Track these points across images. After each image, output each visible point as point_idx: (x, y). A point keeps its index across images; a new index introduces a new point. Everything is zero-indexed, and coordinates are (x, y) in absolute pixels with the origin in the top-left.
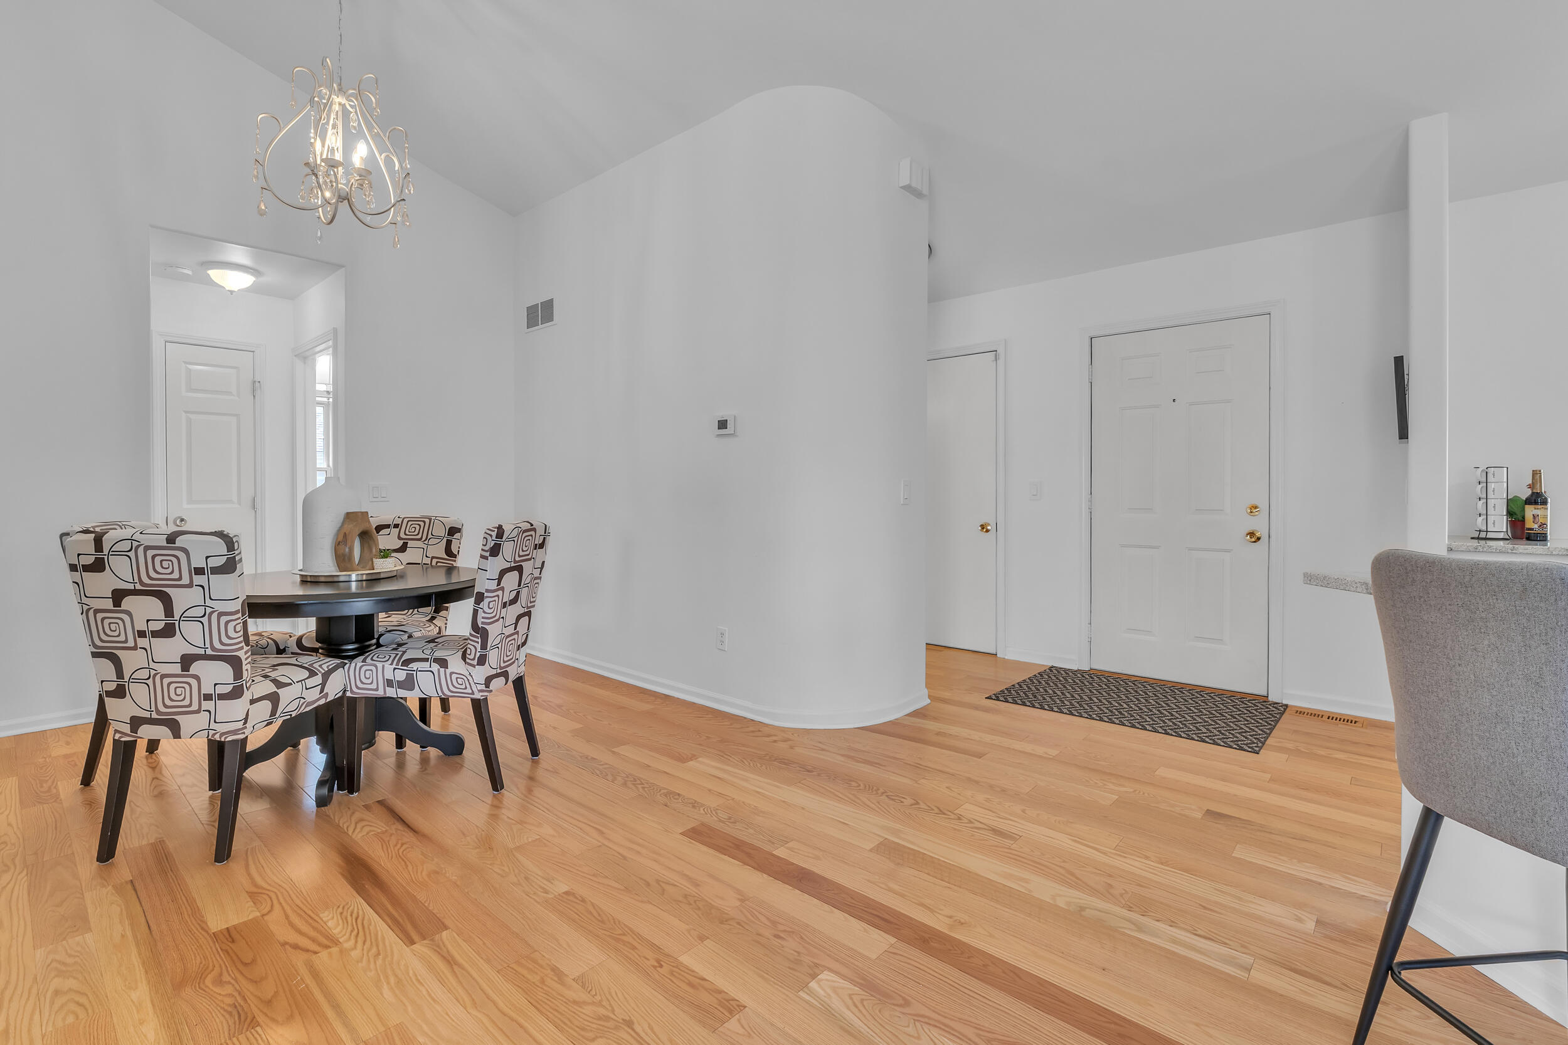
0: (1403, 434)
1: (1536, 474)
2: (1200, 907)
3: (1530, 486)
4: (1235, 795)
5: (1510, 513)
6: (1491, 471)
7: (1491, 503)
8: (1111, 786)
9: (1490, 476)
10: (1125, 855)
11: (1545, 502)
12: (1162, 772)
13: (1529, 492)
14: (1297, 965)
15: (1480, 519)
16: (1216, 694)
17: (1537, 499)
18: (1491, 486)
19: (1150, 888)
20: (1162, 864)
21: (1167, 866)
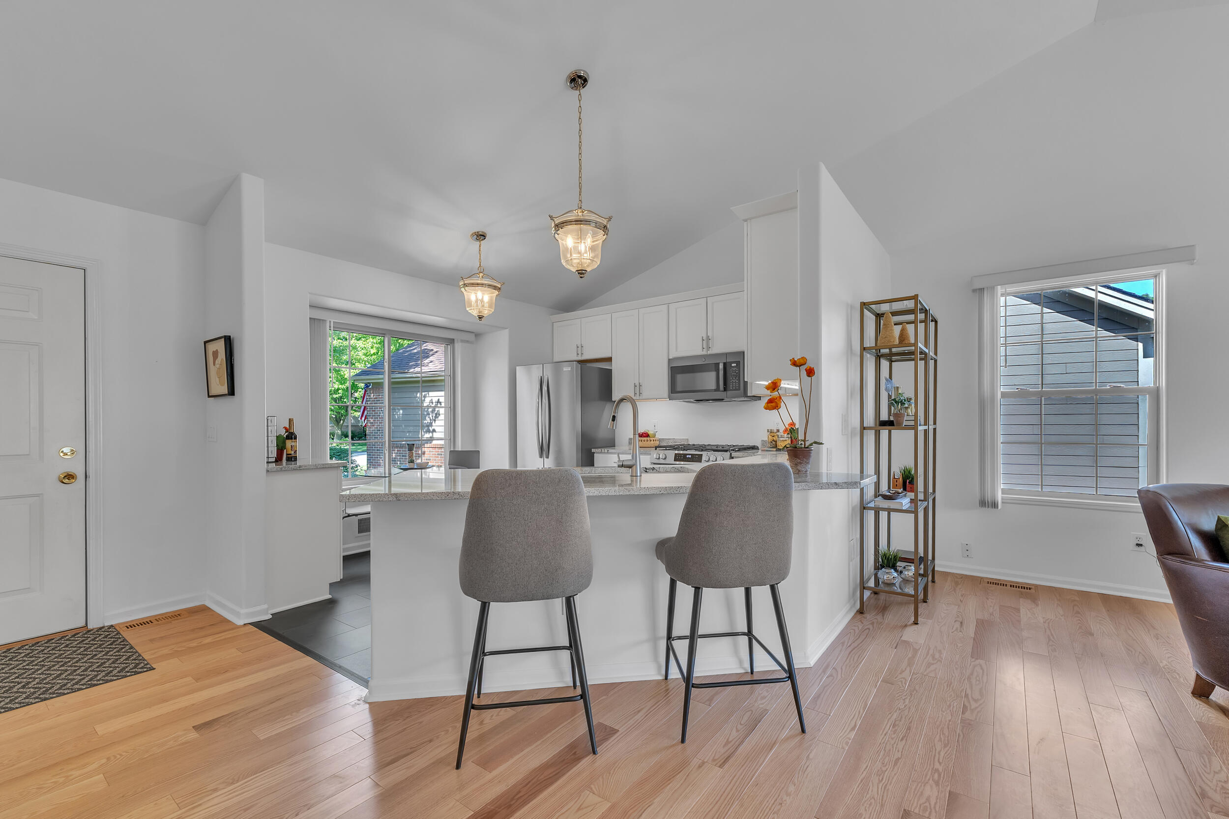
2: (301, 782)
3: (288, 428)
4: (193, 705)
6: (270, 419)
8: (76, 773)
9: (269, 422)
10: (196, 804)
11: (295, 438)
12: (101, 729)
13: (287, 432)
14: (385, 760)
16: (30, 645)
17: (291, 436)
18: (270, 428)
19: (257, 804)
20: (233, 783)
21: (238, 781)
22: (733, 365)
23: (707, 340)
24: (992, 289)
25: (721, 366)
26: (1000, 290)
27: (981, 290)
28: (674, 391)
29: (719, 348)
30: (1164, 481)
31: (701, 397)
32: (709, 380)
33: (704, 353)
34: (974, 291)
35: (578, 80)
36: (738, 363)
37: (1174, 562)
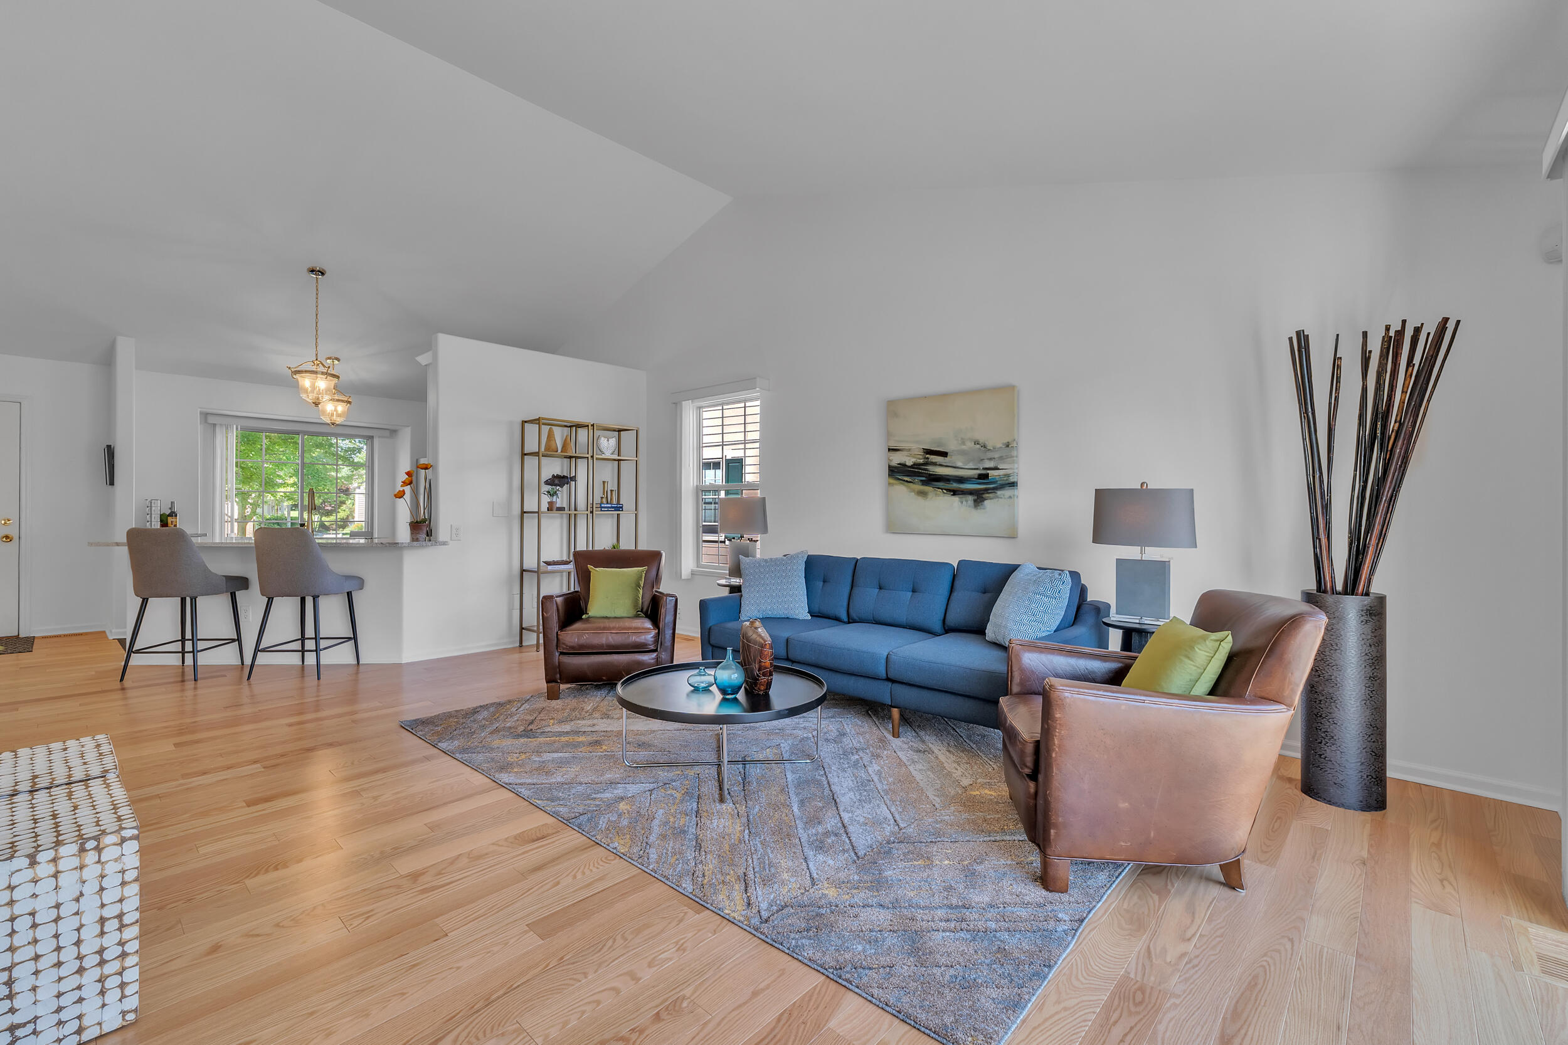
0: (112, 483)
1: (172, 503)
3: (170, 508)
5: (161, 521)
6: (153, 501)
7: (153, 516)
9: (153, 504)
11: (176, 516)
13: (170, 511)
15: (148, 524)
17: (173, 514)
18: (153, 508)
35: (315, 273)
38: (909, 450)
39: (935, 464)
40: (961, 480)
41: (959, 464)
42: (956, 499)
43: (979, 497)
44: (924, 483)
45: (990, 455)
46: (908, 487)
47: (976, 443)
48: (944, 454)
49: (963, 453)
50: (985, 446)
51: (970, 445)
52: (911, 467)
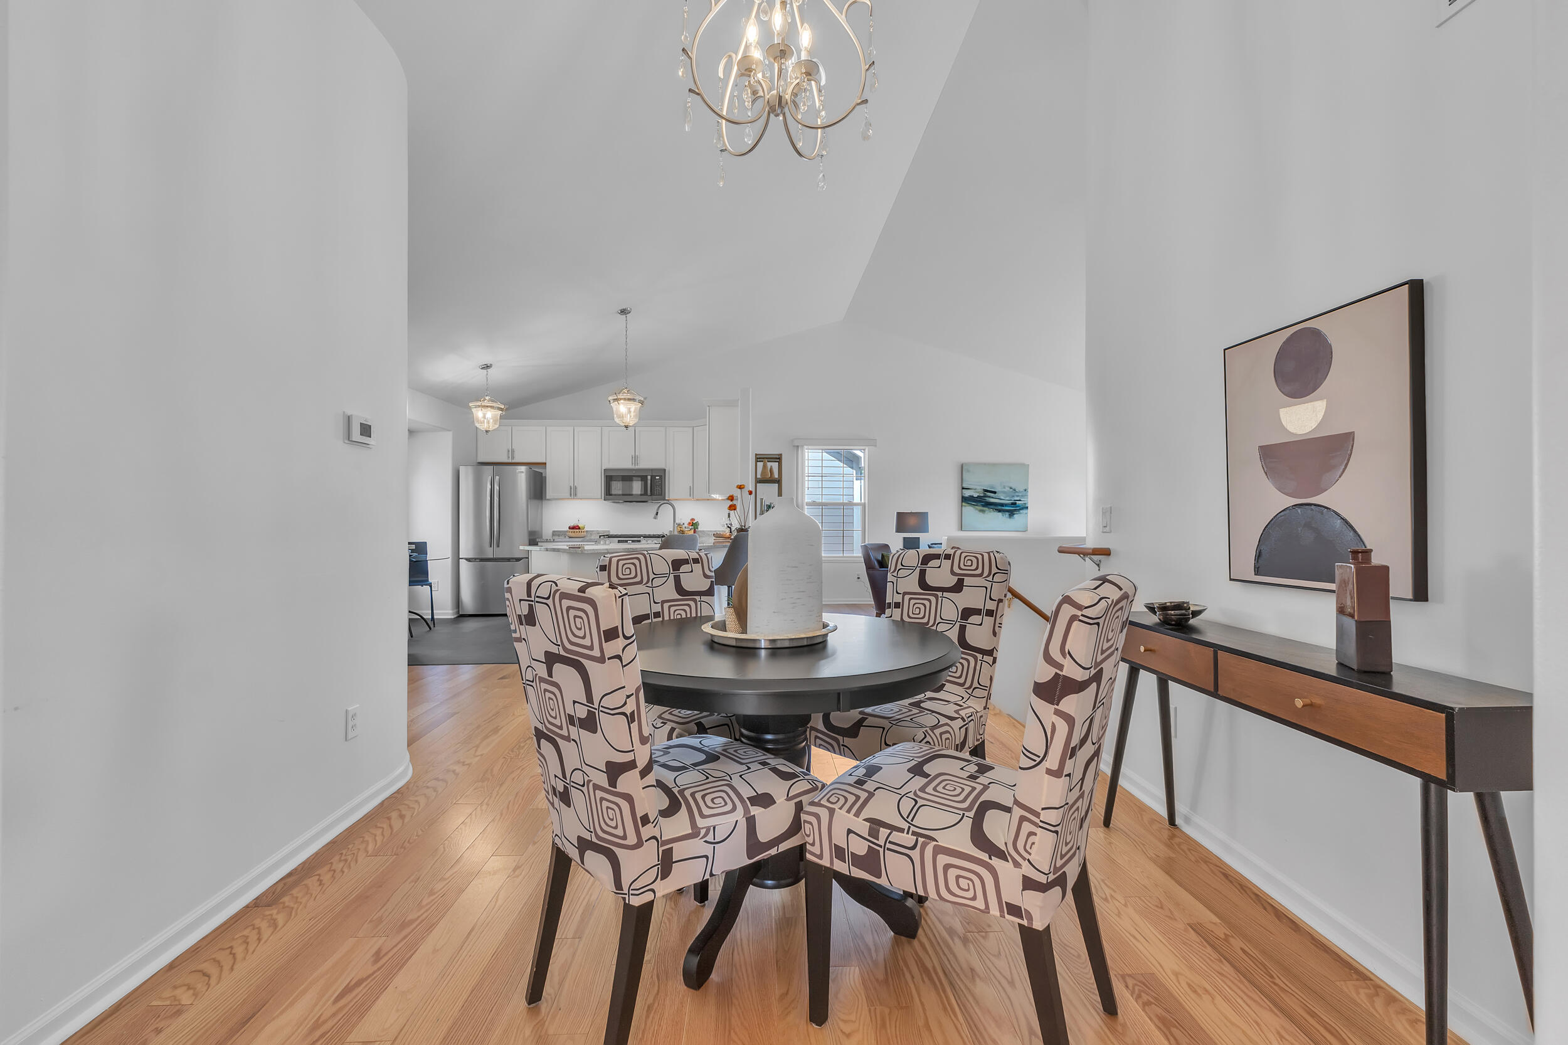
22: (657, 478)
23: (635, 458)
24: (803, 446)
25: (649, 477)
26: (806, 447)
27: (798, 446)
28: (608, 494)
29: (644, 464)
30: (867, 543)
31: (627, 498)
32: (637, 487)
33: (633, 467)
34: (794, 446)
35: (624, 312)
36: (661, 477)
37: (871, 572)
38: (975, 489)
39: (989, 497)
40: (1002, 505)
41: (1002, 498)
42: (1000, 514)
43: (1011, 514)
44: (983, 506)
45: (1017, 494)
46: (974, 508)
47: (1011, 488)
48: (995, 493)
49: (1004, 492)
50: (1015, 490)
51: (1007, 489)
52: (976, 498)
